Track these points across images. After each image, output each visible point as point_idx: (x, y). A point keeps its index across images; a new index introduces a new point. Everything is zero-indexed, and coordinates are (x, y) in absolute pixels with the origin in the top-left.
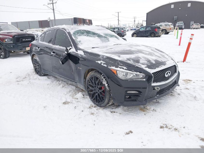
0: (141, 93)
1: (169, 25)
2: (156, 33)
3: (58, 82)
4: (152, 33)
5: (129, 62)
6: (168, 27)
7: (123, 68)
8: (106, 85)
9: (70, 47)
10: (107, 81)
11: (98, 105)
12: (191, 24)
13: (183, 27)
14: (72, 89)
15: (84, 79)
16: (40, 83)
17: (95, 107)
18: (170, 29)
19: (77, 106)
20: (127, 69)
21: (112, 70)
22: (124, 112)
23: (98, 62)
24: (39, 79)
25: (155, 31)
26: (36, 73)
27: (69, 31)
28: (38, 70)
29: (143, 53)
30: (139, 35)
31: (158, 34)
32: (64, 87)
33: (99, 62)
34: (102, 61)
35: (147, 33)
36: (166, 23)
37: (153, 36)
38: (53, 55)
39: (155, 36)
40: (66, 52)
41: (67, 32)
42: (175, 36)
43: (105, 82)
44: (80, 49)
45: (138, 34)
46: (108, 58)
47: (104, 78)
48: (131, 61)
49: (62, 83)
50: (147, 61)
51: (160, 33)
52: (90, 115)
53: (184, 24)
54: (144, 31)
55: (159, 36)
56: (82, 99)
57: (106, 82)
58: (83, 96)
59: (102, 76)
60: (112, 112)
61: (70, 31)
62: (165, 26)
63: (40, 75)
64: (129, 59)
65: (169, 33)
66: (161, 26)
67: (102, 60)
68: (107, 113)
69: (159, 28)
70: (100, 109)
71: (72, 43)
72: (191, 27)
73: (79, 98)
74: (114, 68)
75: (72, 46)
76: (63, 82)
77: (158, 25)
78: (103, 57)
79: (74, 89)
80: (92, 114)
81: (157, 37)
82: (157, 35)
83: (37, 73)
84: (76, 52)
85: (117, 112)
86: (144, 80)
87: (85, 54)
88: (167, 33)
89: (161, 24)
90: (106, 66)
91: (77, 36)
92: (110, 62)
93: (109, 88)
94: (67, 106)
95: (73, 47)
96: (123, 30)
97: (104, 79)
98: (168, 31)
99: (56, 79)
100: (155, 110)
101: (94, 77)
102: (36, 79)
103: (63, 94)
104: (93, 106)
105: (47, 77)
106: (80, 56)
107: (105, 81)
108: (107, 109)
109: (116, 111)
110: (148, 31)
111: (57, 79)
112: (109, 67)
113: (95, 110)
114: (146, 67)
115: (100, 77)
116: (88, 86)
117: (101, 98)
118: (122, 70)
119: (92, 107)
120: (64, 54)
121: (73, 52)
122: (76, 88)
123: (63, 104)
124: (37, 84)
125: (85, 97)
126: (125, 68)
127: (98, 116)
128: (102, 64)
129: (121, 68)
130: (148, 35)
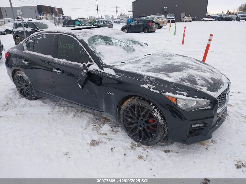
0: (206, 125)
1: (162, 18)
2: (150, 27)
3: (62, 108)
4: (145, 28)
5: (184, 83)
6: (161, 20)
7: (183, 95)
8: (160, 118)
9: (89, 63)
10: (160, 112)
11: (142, 143)
12: (182, 17)
13: (174, 20)
14: (89, 118)
15: (117, 108)
16: (35, 112)
17: (139, 146)
18: (164, 23)
19: (113, 148)
20: (188, 95)
21: (169, 98)
22: (181, 150)
23: (143, 86)
24: (30, 105)
25: (149, 25)
26: (23, 96)
27: (81, 39)
28: (27, 91)
29: (192, 69)
30: (130, 30)
31: (152, 29)
32: (76, 117)
33: (146, 86)
34: (149, 85)
35: (140, 29)
36: (159, 16)
37: (146, 31)
38: (57, 72)
39: (149, 32)
40: (85, 71)
41: (78, 39)
42: (170, 31)
43: (157, 114)
44: (107, 67)
45: (128, 29)
46: (157, 80)
47: (155, 108)
48: (186, 82)
49: (68, 109)
50: (204, 80)
51: (155, 27)
52: (139, 159)
53: (175, 16)
54: (135, 25)
55: (153, 32)
56: (113, 134)
57: (159, 114)
58: (111, 129)
59: (152, 105)
60: (166, 152)
61: (83, 38)
62: (157, 19)
63: (30, 99)
64: (183, 80)
65: (162, 28)
66: (153, 18)
67: (149, 83)
68: (159, 153)
69: (153, 22)
70: (147, 149)
71: (90, 56)
72: (182, 20)
73: (107, 132)
74: (170, 94)
75: (91, 61)
76: (70, 108)
77: (150, 17)
78: (149, 79)
79: (92, 117)
80: (141, 157)
81: (151, 32)
82: (151, 31)
83: (25, 96)
84: (102, 71)
85: (172, 151)
86: (209, 107)
87: (117, 74)
88: (160, 27)
89: (153, 16)
90: (159, 92)
91: (93, 45)
92: (163, 85)
93: (163, 122)
94: (97, 147)
95: (94, 62)
96: (109, 23)
97: (156, 110)
98: (161, 25)
99: (55, 103)
100: (214, 141)
101: (138, 107)
102: (25, 105)
103: (81, 128)
104: (135, 145)
105: (41, 102)
106: (111, 77)
107: (157, 112)
108: (157, 148)
109: (170, 150)
110: (140, 25)
111: (57, 103)
112: (163, 94)
113: (142, 151)
114: (208, 90)
115: (149, 107)
116: (125, 117)
117: (149, 134)
118: (182, 97)
119: (134, 147)
120: (83, 73)
121: (96, 70)
122: (94, 116)
123: (91, 145)
124: (32, 114)
125: (115, 130)
126: (186, 94)
127: (151, 161)
128: (151, 90)
129: (180, 94)
130: (140, 30)
